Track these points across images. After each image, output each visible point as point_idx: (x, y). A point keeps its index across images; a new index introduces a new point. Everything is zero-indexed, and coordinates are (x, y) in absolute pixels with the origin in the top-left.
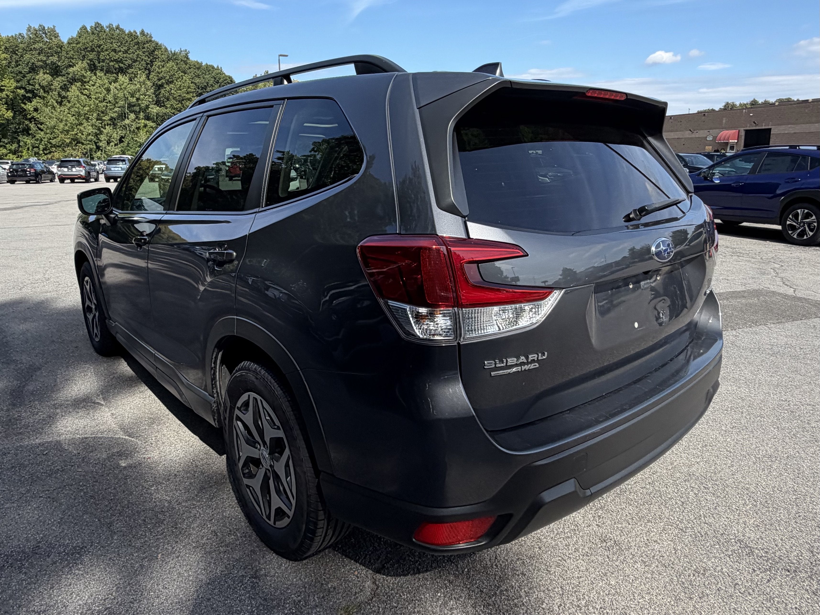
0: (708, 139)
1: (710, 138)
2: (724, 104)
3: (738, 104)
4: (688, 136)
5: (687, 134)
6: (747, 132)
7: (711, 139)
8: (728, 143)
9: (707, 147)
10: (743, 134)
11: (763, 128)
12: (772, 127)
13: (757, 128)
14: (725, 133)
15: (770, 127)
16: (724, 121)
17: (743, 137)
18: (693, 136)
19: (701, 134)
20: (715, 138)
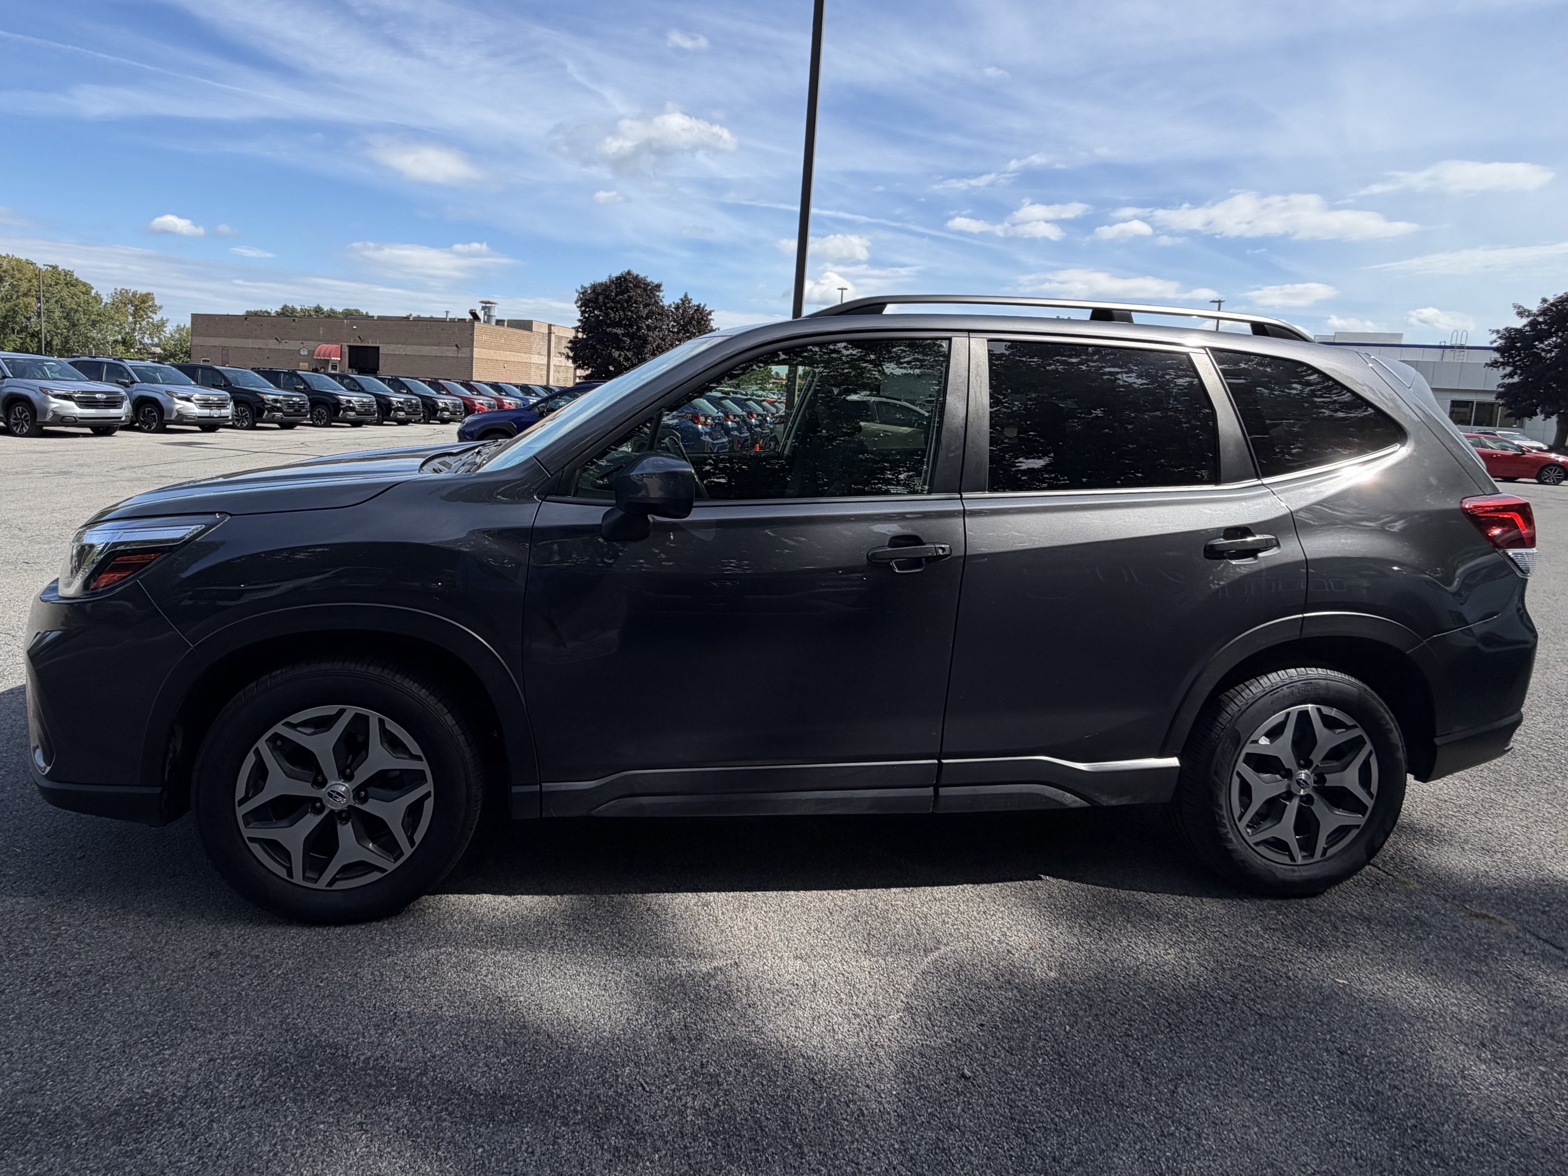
0: (302, 353)
1: (304, 352)
2: (281, 307)
3: (299, 308)
4: (273, 347)
5: (272, 344)
6: (350, 347)
7: (306, 353)
8: (328, 360)
9: (301, 364)
10: (346, 350)
11: (370, 345)
12: (381, 346)
13: (363, 345)
14: (324, 347)
15: (377, 345)
16: (321, 332)
17: (347, 355)
18: (280, 347)
19: (292, 345)
20: (311, 353)
